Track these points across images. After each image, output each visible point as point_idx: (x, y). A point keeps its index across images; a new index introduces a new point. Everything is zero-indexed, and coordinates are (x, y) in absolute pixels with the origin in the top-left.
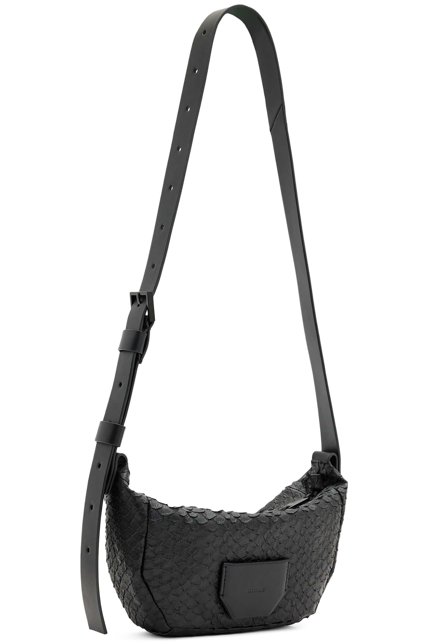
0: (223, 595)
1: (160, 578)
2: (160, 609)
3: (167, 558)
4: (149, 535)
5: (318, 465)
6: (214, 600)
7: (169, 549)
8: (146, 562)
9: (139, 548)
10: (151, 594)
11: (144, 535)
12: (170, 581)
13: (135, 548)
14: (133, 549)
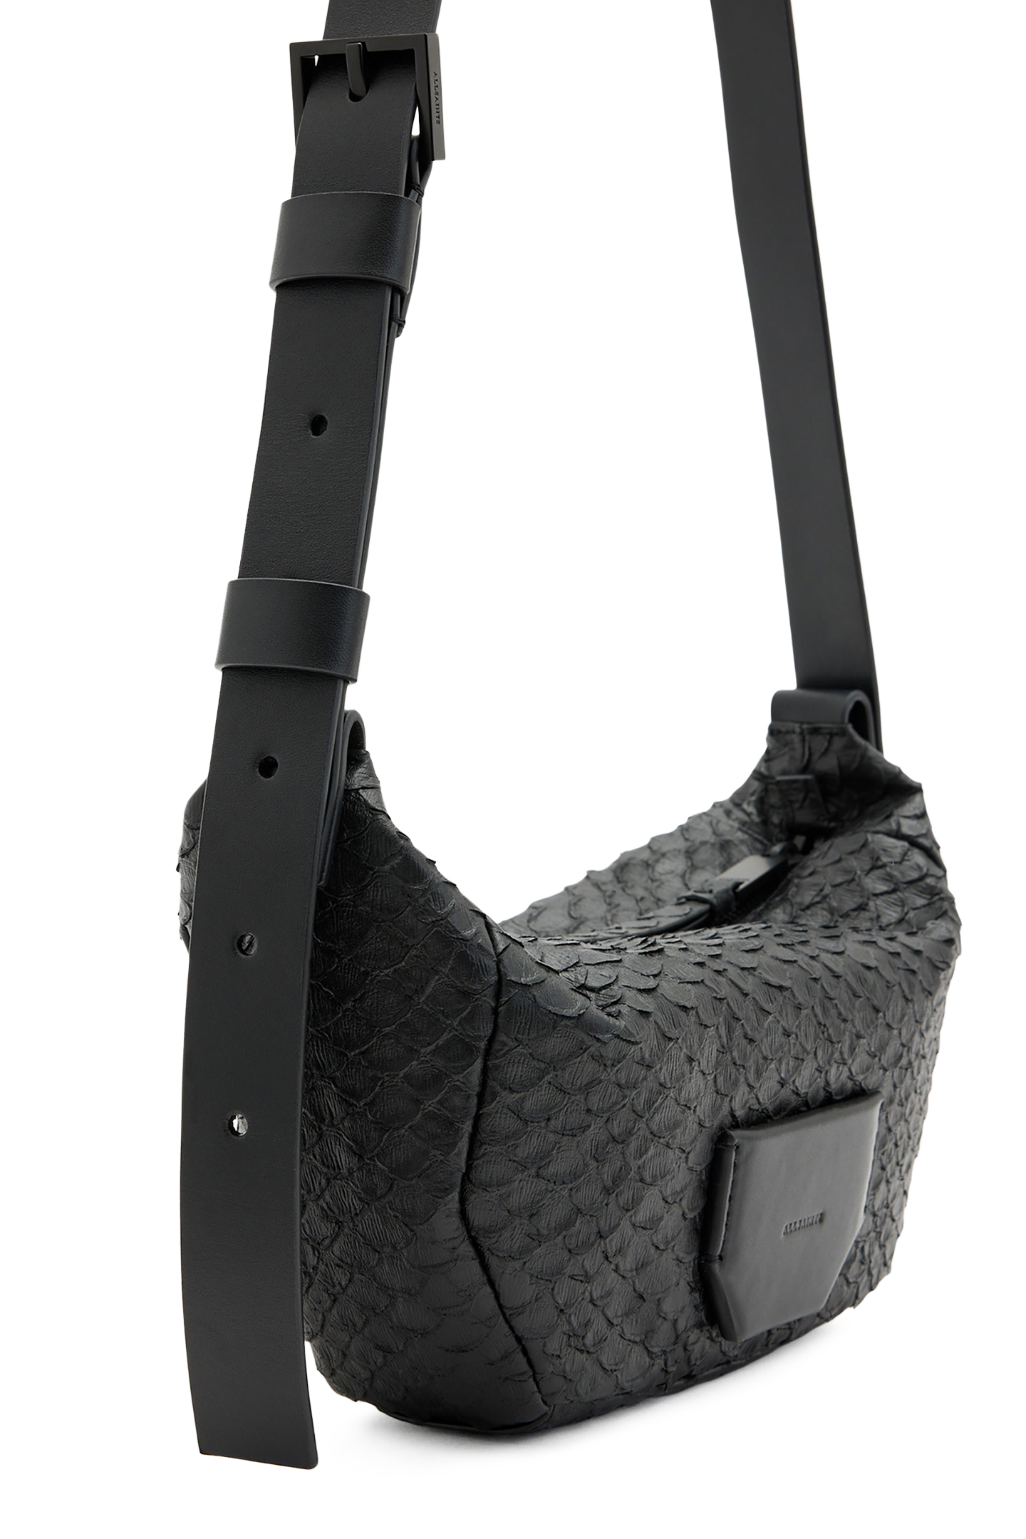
0: (721, 1258)
1: (531, 1216)
2: (519, 1340)
3: (563, 1134)
4: (502, 1042)
5: (803, 740)
6: (688, 1279)
7: (573, 1098)
8: (484, 1154)
9: (457, 1101)
10: (491, 1283)
11: (483, 1045)
12: (567, 1224)
13: (440, 1102)
14: (430, 1105)
